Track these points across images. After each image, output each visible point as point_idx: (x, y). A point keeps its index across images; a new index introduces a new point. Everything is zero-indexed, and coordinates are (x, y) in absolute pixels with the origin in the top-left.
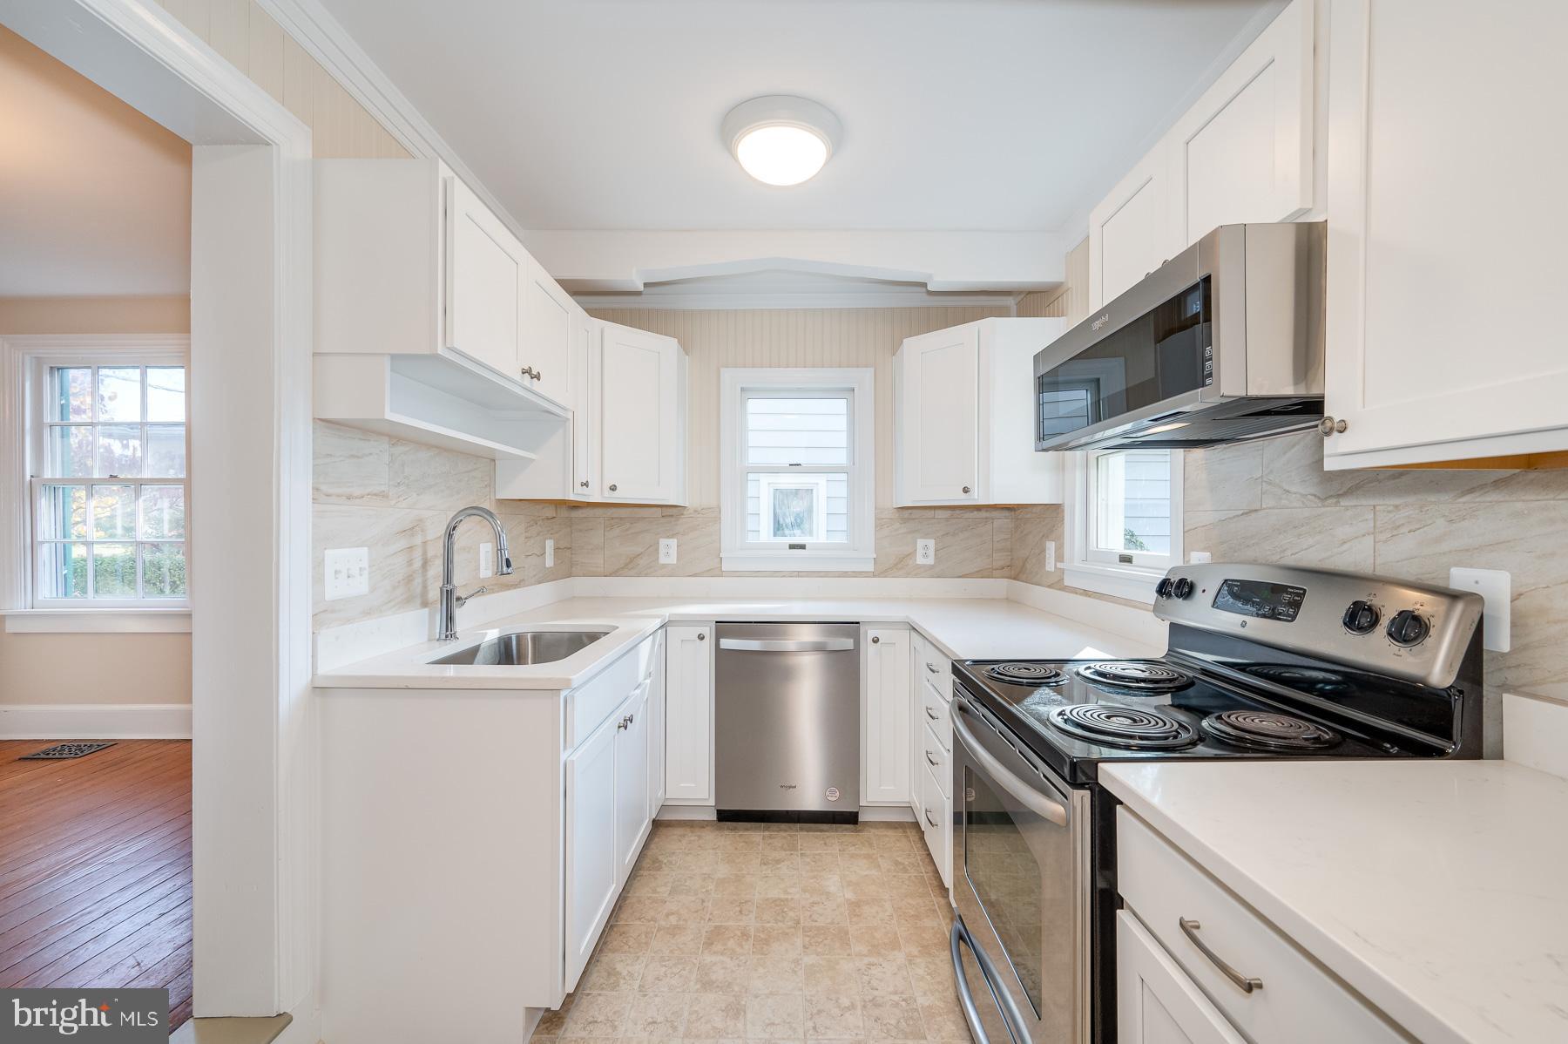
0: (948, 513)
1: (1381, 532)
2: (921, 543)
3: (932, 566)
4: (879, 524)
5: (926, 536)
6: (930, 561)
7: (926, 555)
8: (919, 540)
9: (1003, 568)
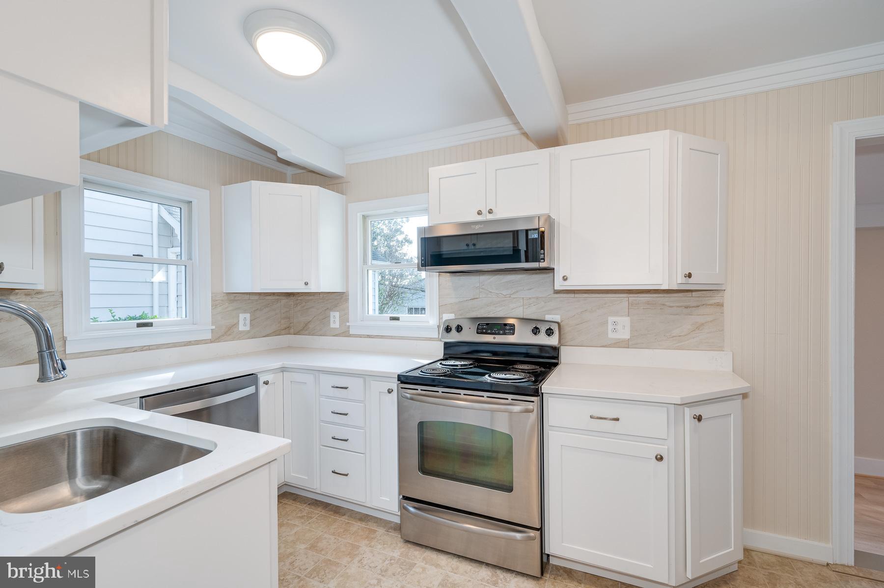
0: (256, 297)
1: (525, 306)
2: (242, 316)
3: (248, 331)
4: (214, 306)
5: (245, 312)
6: (248, 328)
7: (245, 325)
8: (241, 315)
9: (286, 329)
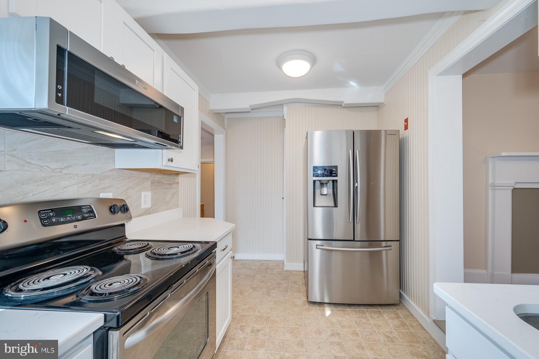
1: (80, 184)
